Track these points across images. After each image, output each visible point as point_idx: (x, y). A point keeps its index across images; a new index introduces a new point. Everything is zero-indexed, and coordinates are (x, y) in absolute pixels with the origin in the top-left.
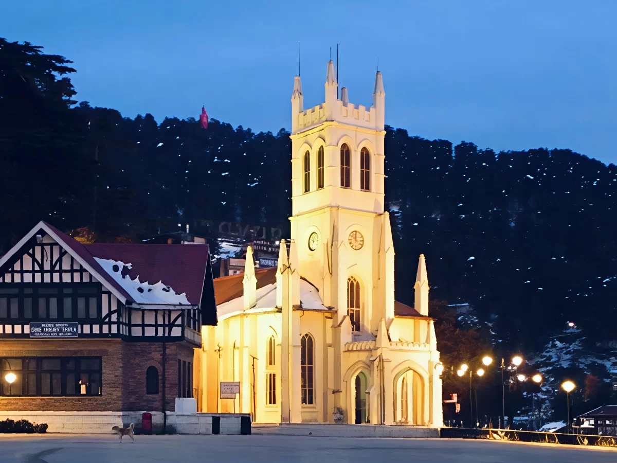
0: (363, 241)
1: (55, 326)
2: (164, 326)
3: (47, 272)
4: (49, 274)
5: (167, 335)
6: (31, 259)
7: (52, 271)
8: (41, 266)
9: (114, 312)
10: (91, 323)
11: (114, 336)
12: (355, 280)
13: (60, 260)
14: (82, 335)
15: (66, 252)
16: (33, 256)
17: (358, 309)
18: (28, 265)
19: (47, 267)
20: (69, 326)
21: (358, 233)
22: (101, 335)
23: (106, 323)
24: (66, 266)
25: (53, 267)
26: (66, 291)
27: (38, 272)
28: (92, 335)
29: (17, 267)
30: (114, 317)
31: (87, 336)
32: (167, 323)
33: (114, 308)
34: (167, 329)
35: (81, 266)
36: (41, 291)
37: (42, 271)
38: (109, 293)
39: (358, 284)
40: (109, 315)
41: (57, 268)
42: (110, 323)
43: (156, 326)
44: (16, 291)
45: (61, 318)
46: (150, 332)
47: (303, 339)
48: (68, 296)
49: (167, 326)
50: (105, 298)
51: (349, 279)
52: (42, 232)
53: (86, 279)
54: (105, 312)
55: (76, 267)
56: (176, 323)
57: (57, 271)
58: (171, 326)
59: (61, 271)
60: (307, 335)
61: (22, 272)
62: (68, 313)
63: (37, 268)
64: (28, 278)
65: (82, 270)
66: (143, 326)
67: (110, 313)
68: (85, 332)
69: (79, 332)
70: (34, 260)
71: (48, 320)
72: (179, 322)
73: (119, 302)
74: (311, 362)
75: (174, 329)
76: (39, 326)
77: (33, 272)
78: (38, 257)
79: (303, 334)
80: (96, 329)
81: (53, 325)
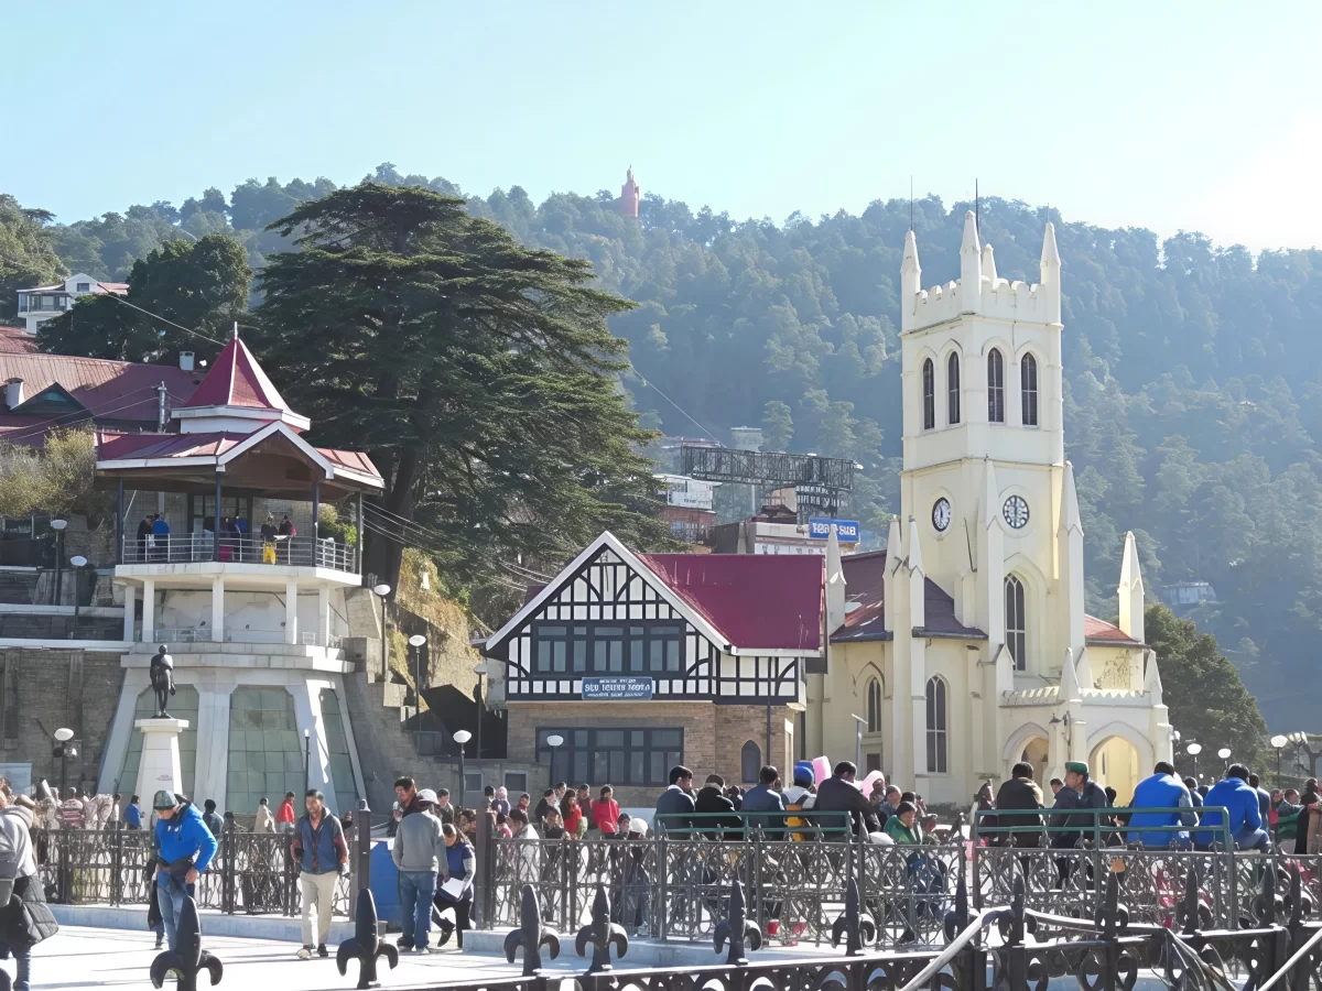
0: (1028, 513)
1: (618, 682)
2: (768, 680)
3: (608, 603)
4: (611, 607)
5: (773, 693)
6: (585, 584)
7: (615, 603)
8: (600, 596)
9: (704, 661)
10: (671, 677)
11: (703, 697)
12: (1014, 579)
13: (627, 586)
14: (658, 696)
15: (636, 575)
16: (588, 581)
17: (1021, 631)
18: (581, 596)
19: (609, 597)
20: (639, 682)
21: (1018, 500)
22: (685, 695)
23: (692, 678)
24: (636, 595)
25: (616, 596)
26: (634, 631)
27: (594, 604)
28: (671, 696)
29: (565, 596)
30: (703, 670)
31: (664, 697)
32: (773, 676)
33: (704, 654)
34: (773, 684)
35: (657, 595)
36: (598, 631)
37: (601, 603)
38: (697, 633)
39: (1019, 584)
40: (696, 666)
41: (623, 598)
42: (698, 678)
43: (757, 680)
44: (563, 631)
45: (627, 672)
46: (747, 690)
47: (930, 685)
48: (637, 638)
49: (773, 680)
50: (691, 640)
51: (1006, 579)
52: (605, 547)
53: (664, 615)
54: (690, 662)
55: (651, 596)
56: (786, 676)
57: (622, 603)
58: (779, 680)
59: (628, 603)
60: (935, 678)
61: (572, 604)
62: (636, 664)
63: (594, 598)
64: (580, 613)
65: (659, 601)
66: (738, 680)
67: (698, 662)
68: (661, 691)
69: (654, 691)
70: (590, 587)
71: (608, 673)
72: (790, 674)
73: (711, 645)
74: (942, 725)
75: (783, 684)
76: (597, 682)
77: (589, 604)
78: (595, 582)
79: (930, 677)
80: (678, 686)
81: (615, 681)
